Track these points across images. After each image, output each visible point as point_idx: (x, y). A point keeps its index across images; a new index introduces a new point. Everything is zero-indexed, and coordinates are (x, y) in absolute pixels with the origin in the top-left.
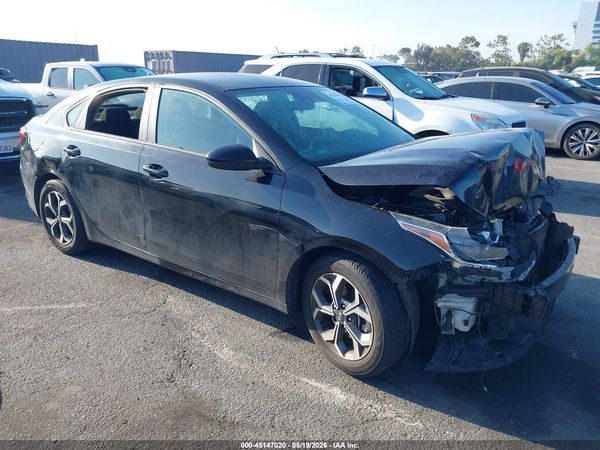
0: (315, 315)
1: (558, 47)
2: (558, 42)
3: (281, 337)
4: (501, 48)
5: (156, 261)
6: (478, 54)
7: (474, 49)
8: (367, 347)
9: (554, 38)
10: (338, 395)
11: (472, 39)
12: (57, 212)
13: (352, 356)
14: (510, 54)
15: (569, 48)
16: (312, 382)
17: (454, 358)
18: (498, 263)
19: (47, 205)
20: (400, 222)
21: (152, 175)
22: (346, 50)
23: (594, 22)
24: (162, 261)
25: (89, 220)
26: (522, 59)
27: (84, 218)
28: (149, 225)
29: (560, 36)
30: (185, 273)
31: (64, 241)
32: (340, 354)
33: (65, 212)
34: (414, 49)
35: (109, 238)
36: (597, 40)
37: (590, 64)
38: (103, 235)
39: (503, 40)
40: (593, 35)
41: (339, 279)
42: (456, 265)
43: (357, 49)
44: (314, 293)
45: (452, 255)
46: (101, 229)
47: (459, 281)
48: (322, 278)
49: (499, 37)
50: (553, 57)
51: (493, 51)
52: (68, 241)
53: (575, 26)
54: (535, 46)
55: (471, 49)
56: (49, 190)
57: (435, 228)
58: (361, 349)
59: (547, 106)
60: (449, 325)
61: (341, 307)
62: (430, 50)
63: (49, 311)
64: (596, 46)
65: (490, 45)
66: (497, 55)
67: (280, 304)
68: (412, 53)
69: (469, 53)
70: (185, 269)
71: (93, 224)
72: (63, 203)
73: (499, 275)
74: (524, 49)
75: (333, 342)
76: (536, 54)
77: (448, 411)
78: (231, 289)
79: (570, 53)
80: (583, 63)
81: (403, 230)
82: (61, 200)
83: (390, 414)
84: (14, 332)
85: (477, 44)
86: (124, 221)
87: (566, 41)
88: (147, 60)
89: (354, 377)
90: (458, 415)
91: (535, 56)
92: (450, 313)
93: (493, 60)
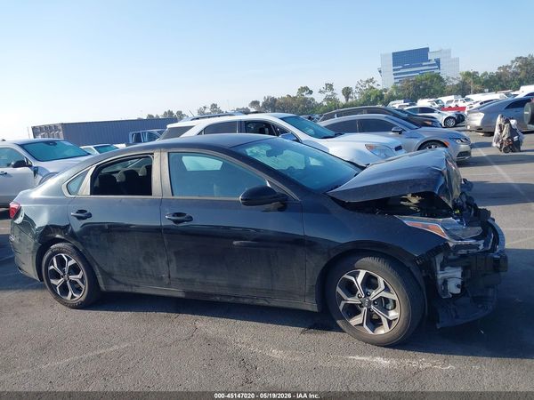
0: (341, 308)
1: (372, 88)
2: (371, 84)
3: (311, 333)
4: (330, 93)
5: (181, 295)
6: (313, 99)
7: (309, 96)
8: (395, 320)
9: (367, 81)
10: (383, 361)
11: (306, 89)
12: (64, 272)
13: (383, 331)
14: (337, 97)
15: (380, 88)
16: (357, 358)
17: (454, 315)
18: (476, 238)
19: (52, 267)
20: (405, 222)
21: (176, 222)
22: (205, 108)
23: (392, 68)
24: (187, 293)
25: (103, 272)
26: (347, 100)
27: (97, 271)
28: (173, 265)
29: (371, 80)
30: (213, 299)
31: (73, 297)
32: (371, 332)
33: (75, 269)
34: (261, 101)
35: (126, 285)
36: (397, 81)
37: (399, 98)
38: (118, 282)
39: (330, 87)
40: (393, 77)
41: (362, 273)
42: (451, 245)
43: (214, 106)
44: (339, 290)
45: (447, 238)
46: (117, 278)
47: (452, 256)
48: (346, 276)
49: (326, 85)
50: (369, 96)
51: (324, 96)
52: (77, 296)
53: (380, 72)
54: (354, 90)
55: (307, 96)
56: (54, 254)
57: (432, 222)
58: (390, 322)
59: (400, 133)
60: (446, 291)
61: (367, 295)
62: (274, 100)
63: (99, 356)
64: (399, 85)
65: (320, 92)
66: (327, 99)
67: (310, 305)
68: (261, 104)
69: (305, 99)
70: (212, 295)
71: (108, 275)
72: (72, 262)
73: (477, 247)
74: (347, 92)
75: (362, 325)
76: (357, 95)
77: (464, 353)
78: (261, 302)
79: (381, 91)
80: (393, 98)
81: (410, 227)
82: (69, 259)
83: (427, 365)
84: (81, 380)
85: (311, 92)
86: (146, 266)
87: (376, 83)
88: (35, 135)
89: (385, 347)
90: (472, 355)
91: (356, 96)
92: (445, 282)
93: (325, 103)
